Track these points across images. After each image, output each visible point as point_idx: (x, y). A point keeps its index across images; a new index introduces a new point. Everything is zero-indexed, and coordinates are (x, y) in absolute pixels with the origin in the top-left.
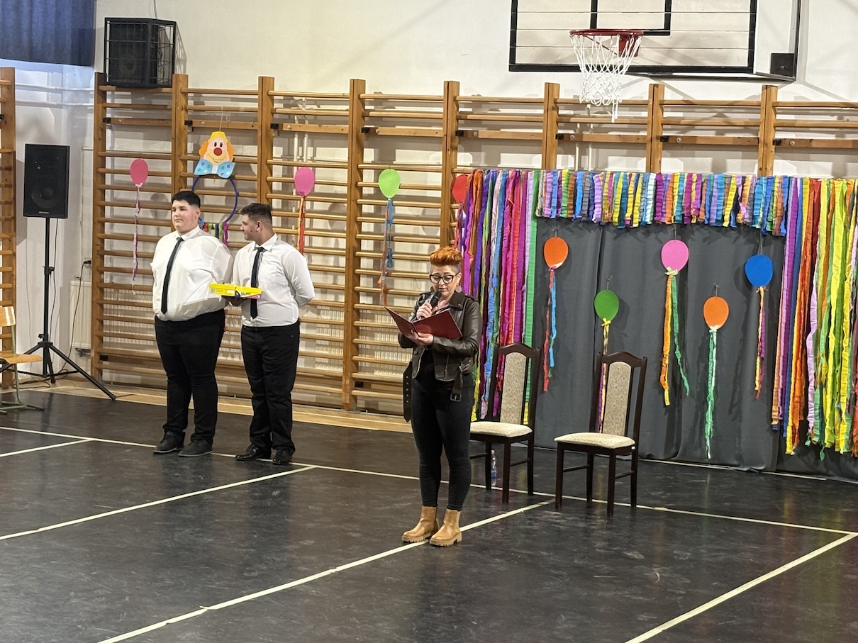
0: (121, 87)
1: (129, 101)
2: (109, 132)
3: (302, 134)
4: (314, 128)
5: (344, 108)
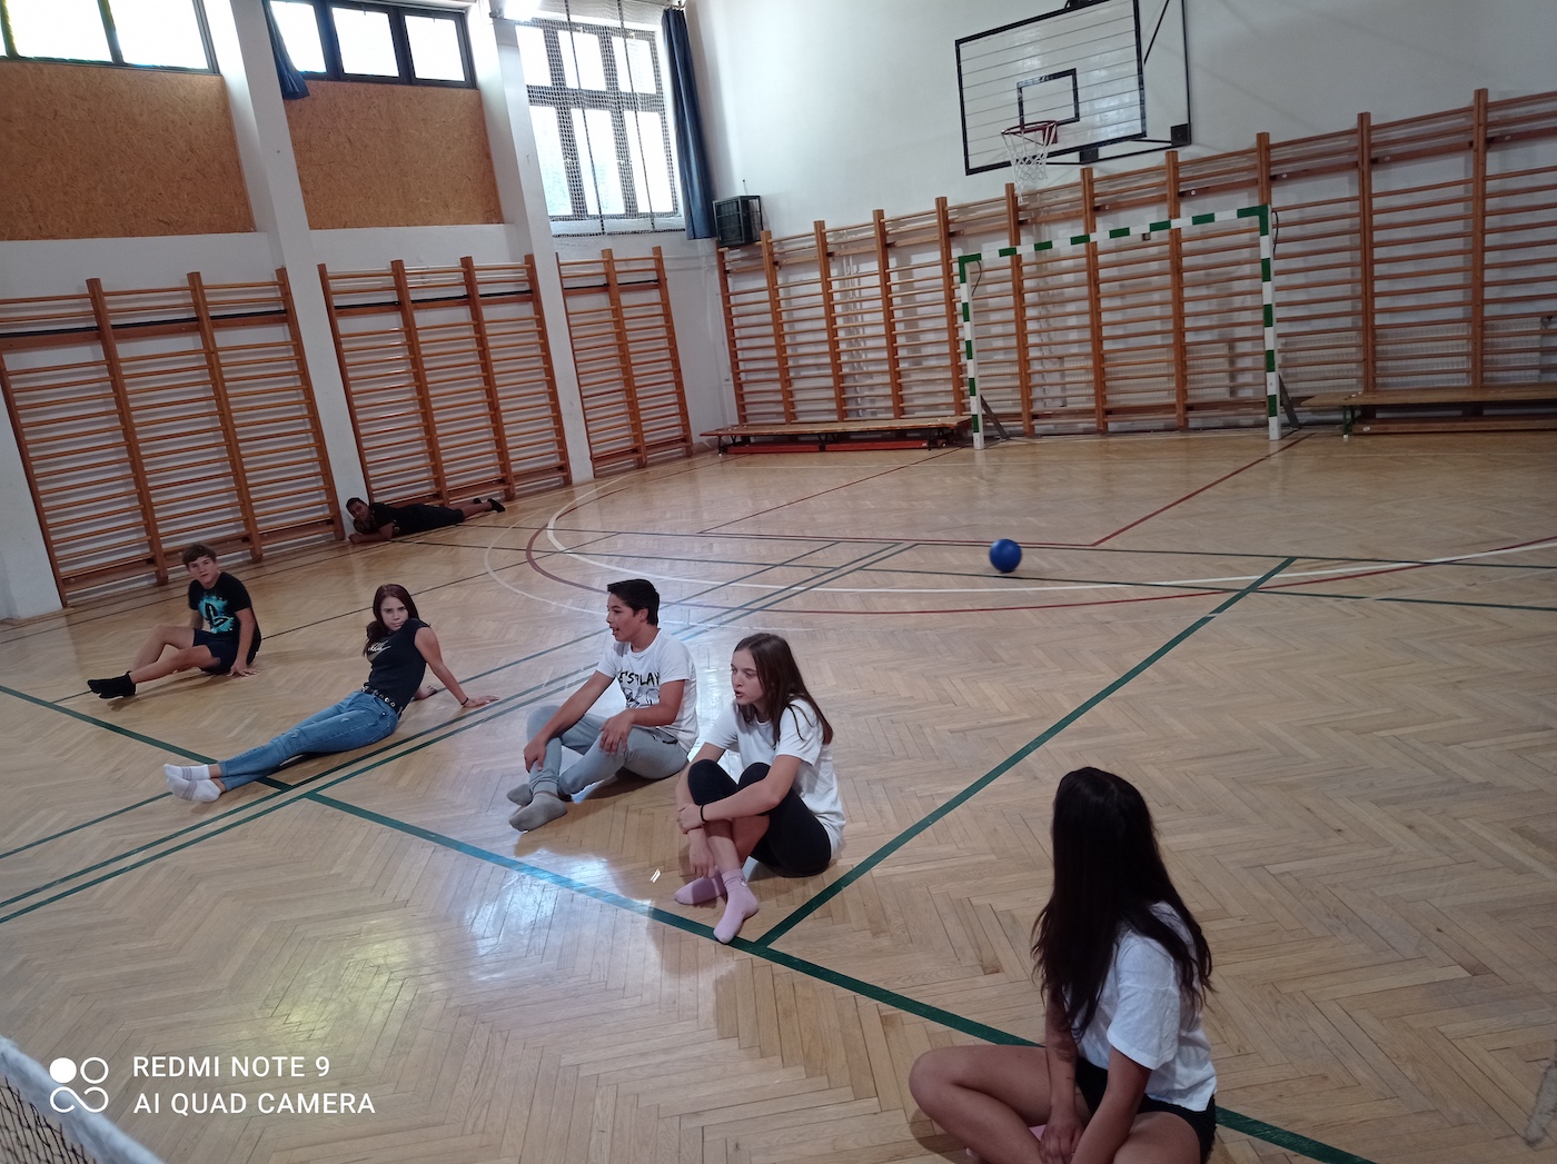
0: (732, 247)
1: (738, 256)
2: (730, 280)
3: (847, 256)
4: (855, 251)
5: (872, 233)
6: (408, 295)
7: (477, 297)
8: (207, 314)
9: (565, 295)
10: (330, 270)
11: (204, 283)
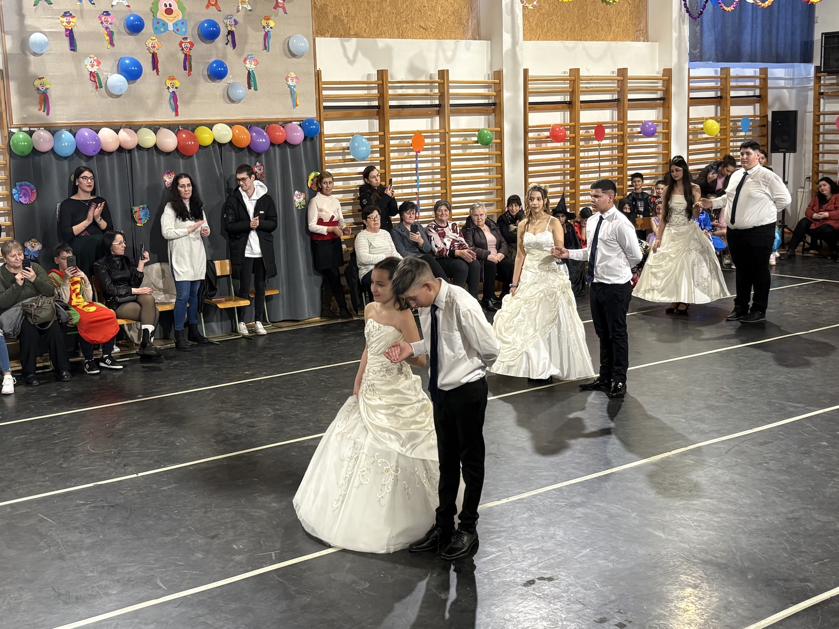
0: (830, 73)
1: (835, 81)
2: (822, 101)
6: (579, 98)
7: (626, 102)
8: (448, 102)
9: (690, 105)
10: (530, 74)
11: (450, 79)
